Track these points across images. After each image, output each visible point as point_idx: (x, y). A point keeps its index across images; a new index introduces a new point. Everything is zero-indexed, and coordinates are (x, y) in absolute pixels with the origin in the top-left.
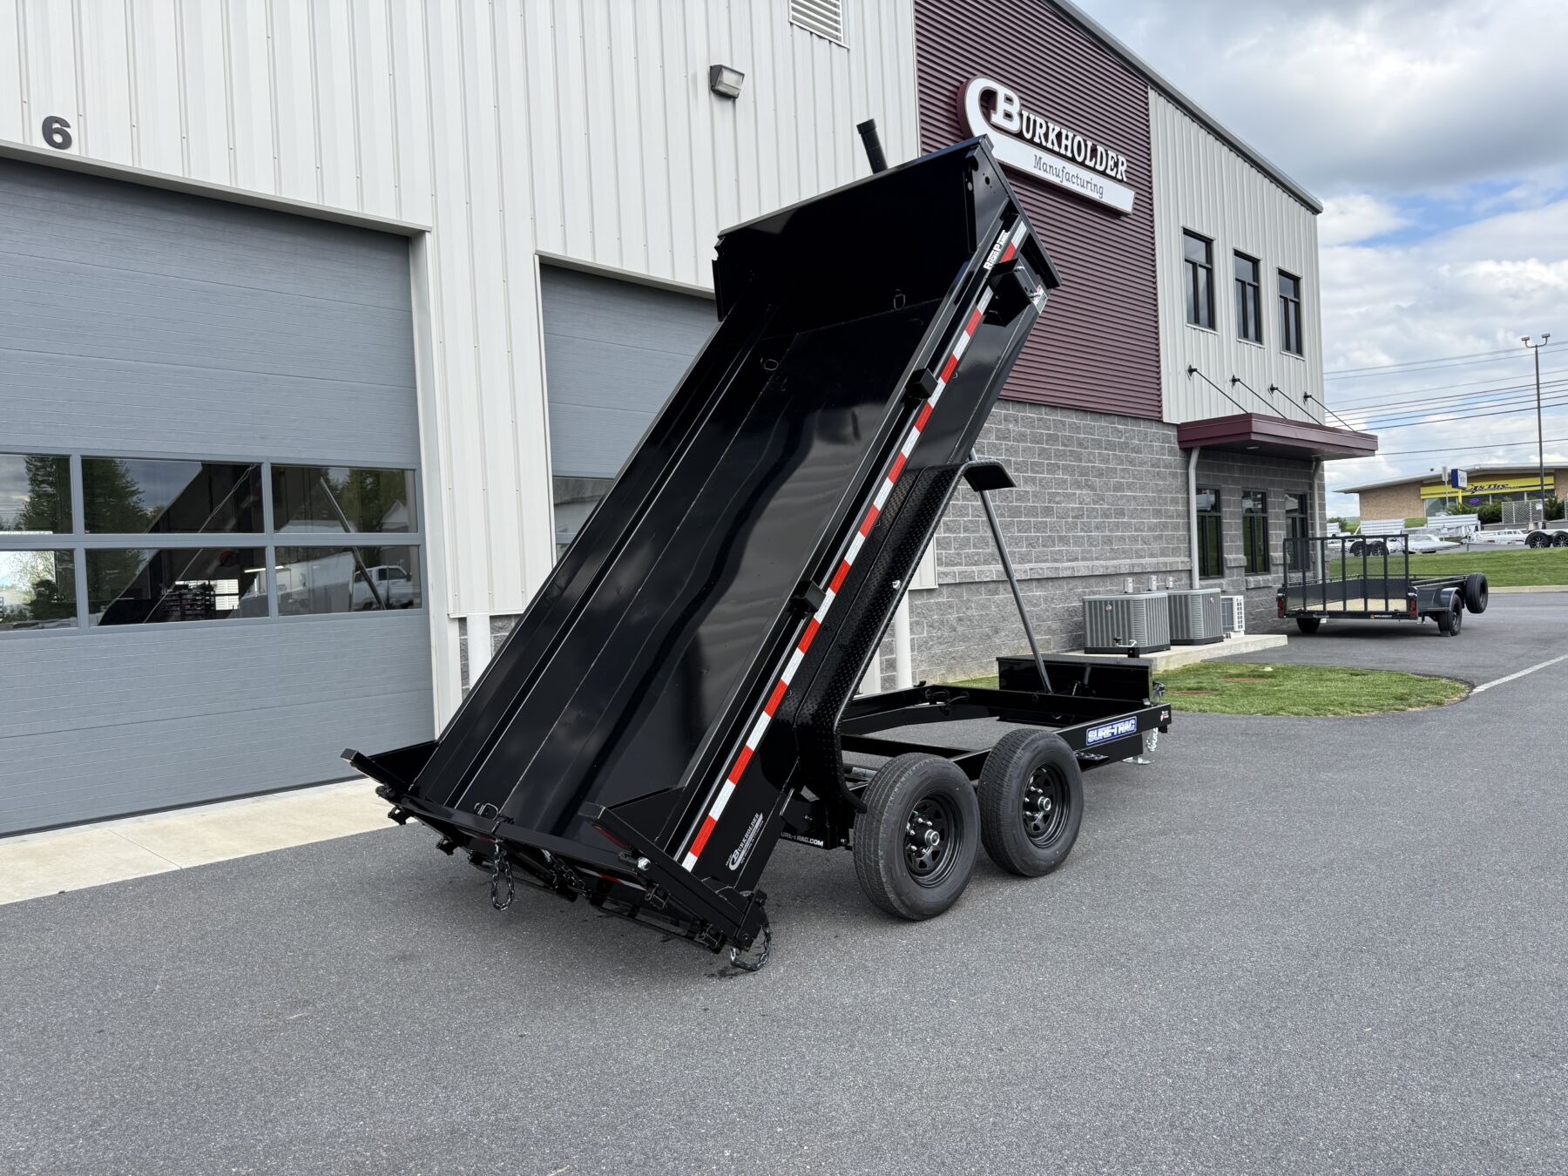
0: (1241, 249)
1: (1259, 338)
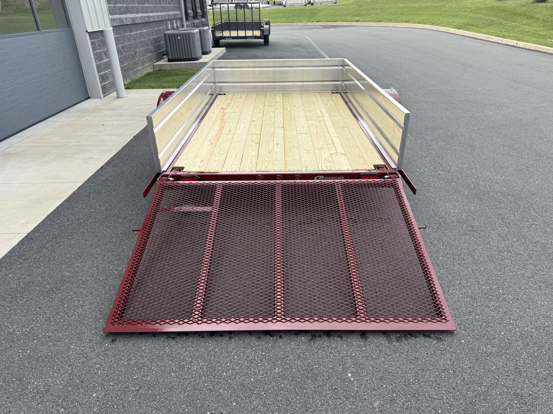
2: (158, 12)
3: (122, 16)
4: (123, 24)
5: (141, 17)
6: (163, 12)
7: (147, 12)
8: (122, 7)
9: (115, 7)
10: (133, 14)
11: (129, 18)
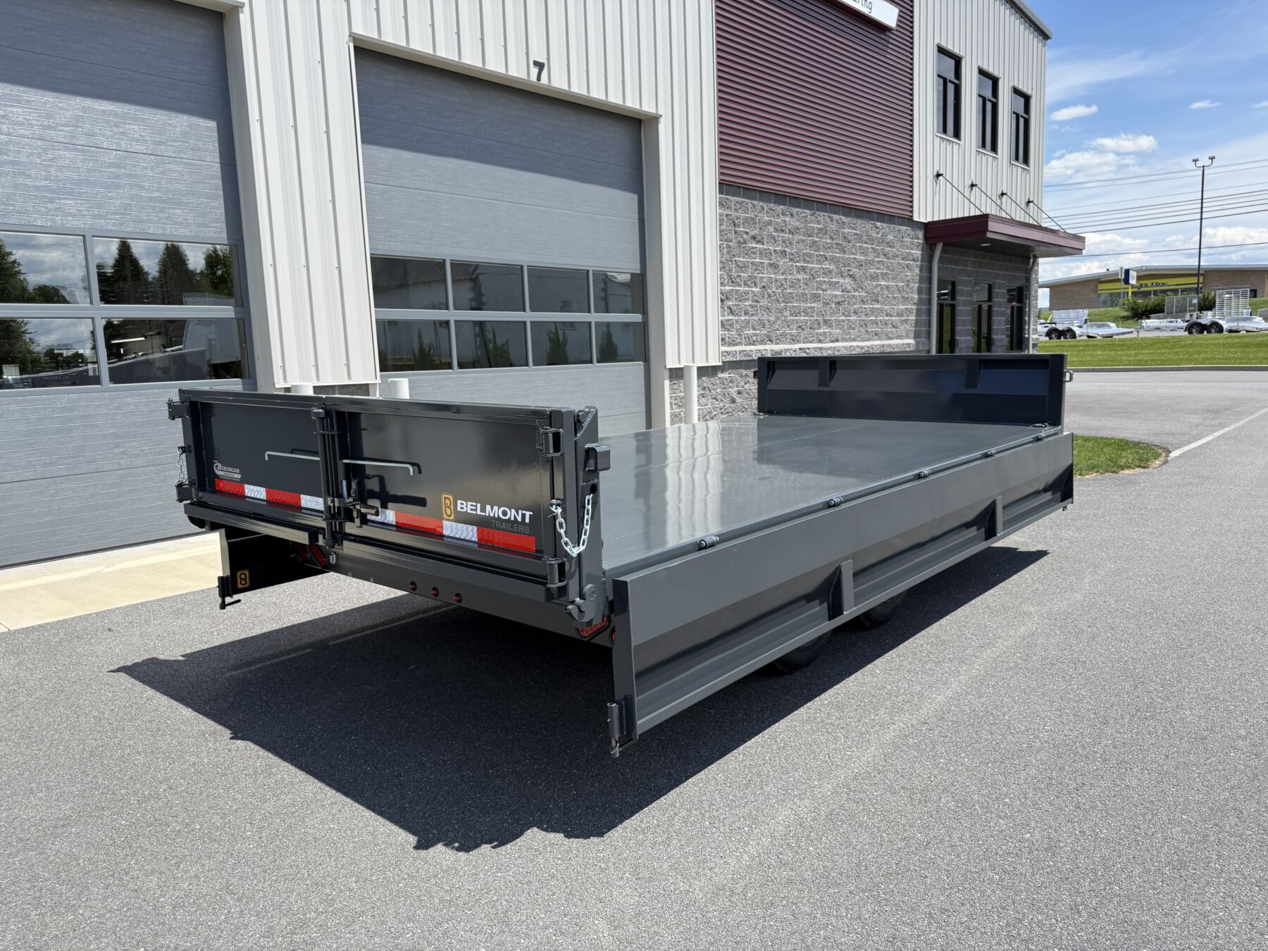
0: (985, 67)
1: (994, 148)
2: (854, 340)
3: (752, 348)
4: (750, 358)
5: (800, 349)
6: (868, 340)
7: (820, 341)
8: (756, 335)
9: (741, 335)
10: (782, 344)
11: (765, 350)
